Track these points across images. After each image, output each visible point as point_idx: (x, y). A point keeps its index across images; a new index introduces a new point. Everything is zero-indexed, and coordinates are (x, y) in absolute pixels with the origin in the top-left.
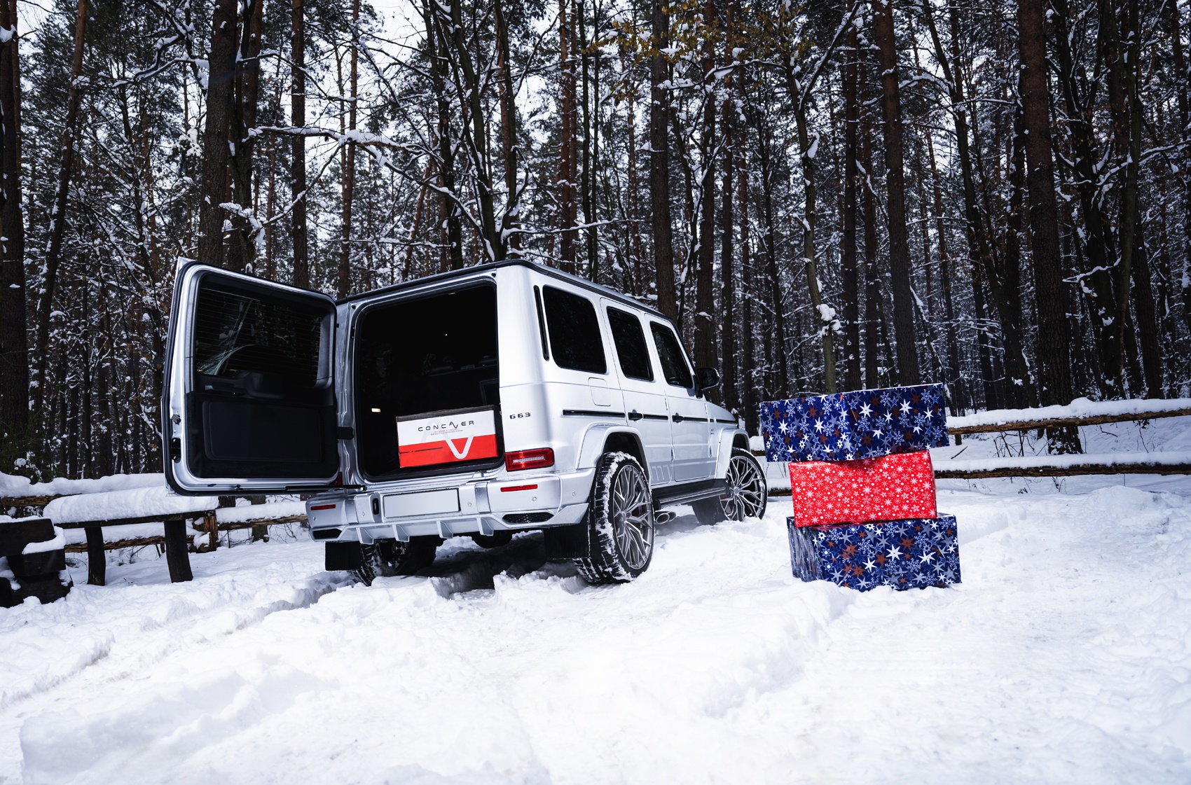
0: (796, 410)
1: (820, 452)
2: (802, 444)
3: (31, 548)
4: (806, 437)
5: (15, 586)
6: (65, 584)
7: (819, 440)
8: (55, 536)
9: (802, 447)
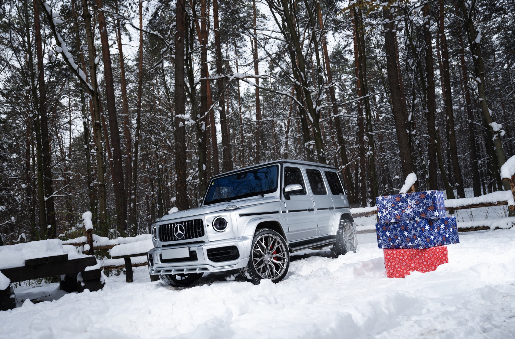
0: (394, 226)
1: (406, 245)
2: (397, 241)
3: (88, 269)
4: (399, 238)
5: (83, 284)
6: (102, 283)
7: (406, 240)
8: (97, 264)
9: (397, 242)
